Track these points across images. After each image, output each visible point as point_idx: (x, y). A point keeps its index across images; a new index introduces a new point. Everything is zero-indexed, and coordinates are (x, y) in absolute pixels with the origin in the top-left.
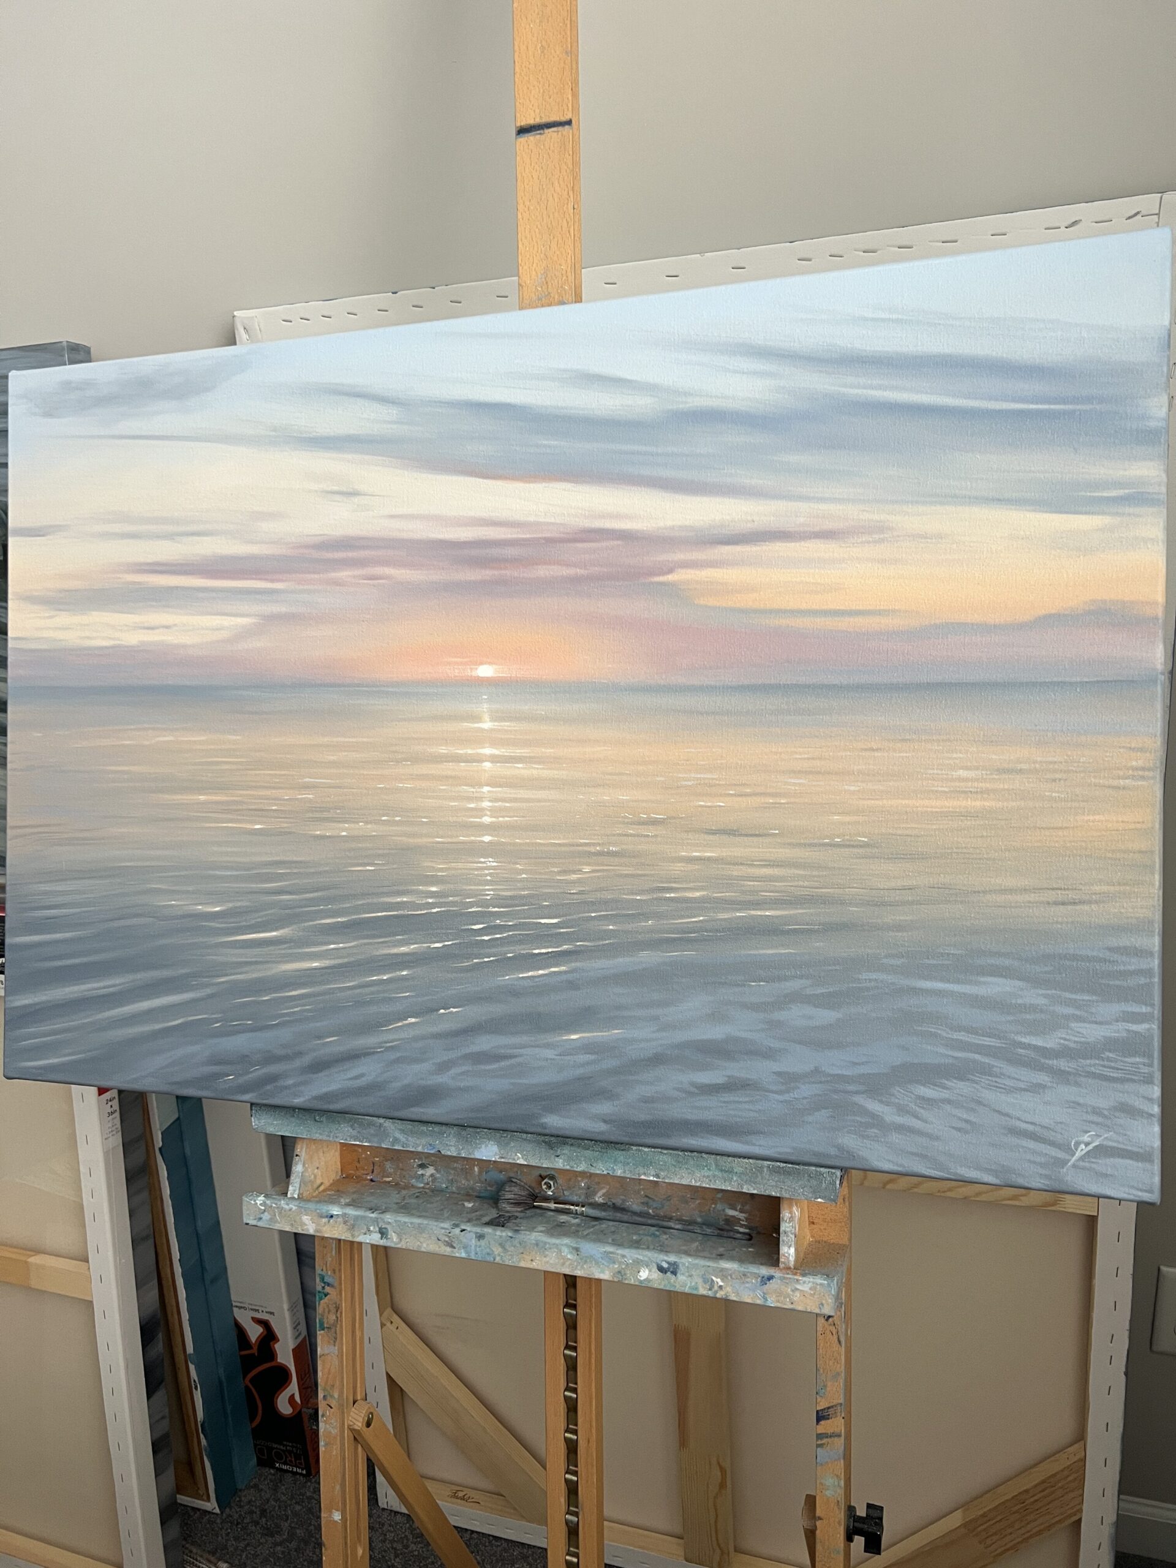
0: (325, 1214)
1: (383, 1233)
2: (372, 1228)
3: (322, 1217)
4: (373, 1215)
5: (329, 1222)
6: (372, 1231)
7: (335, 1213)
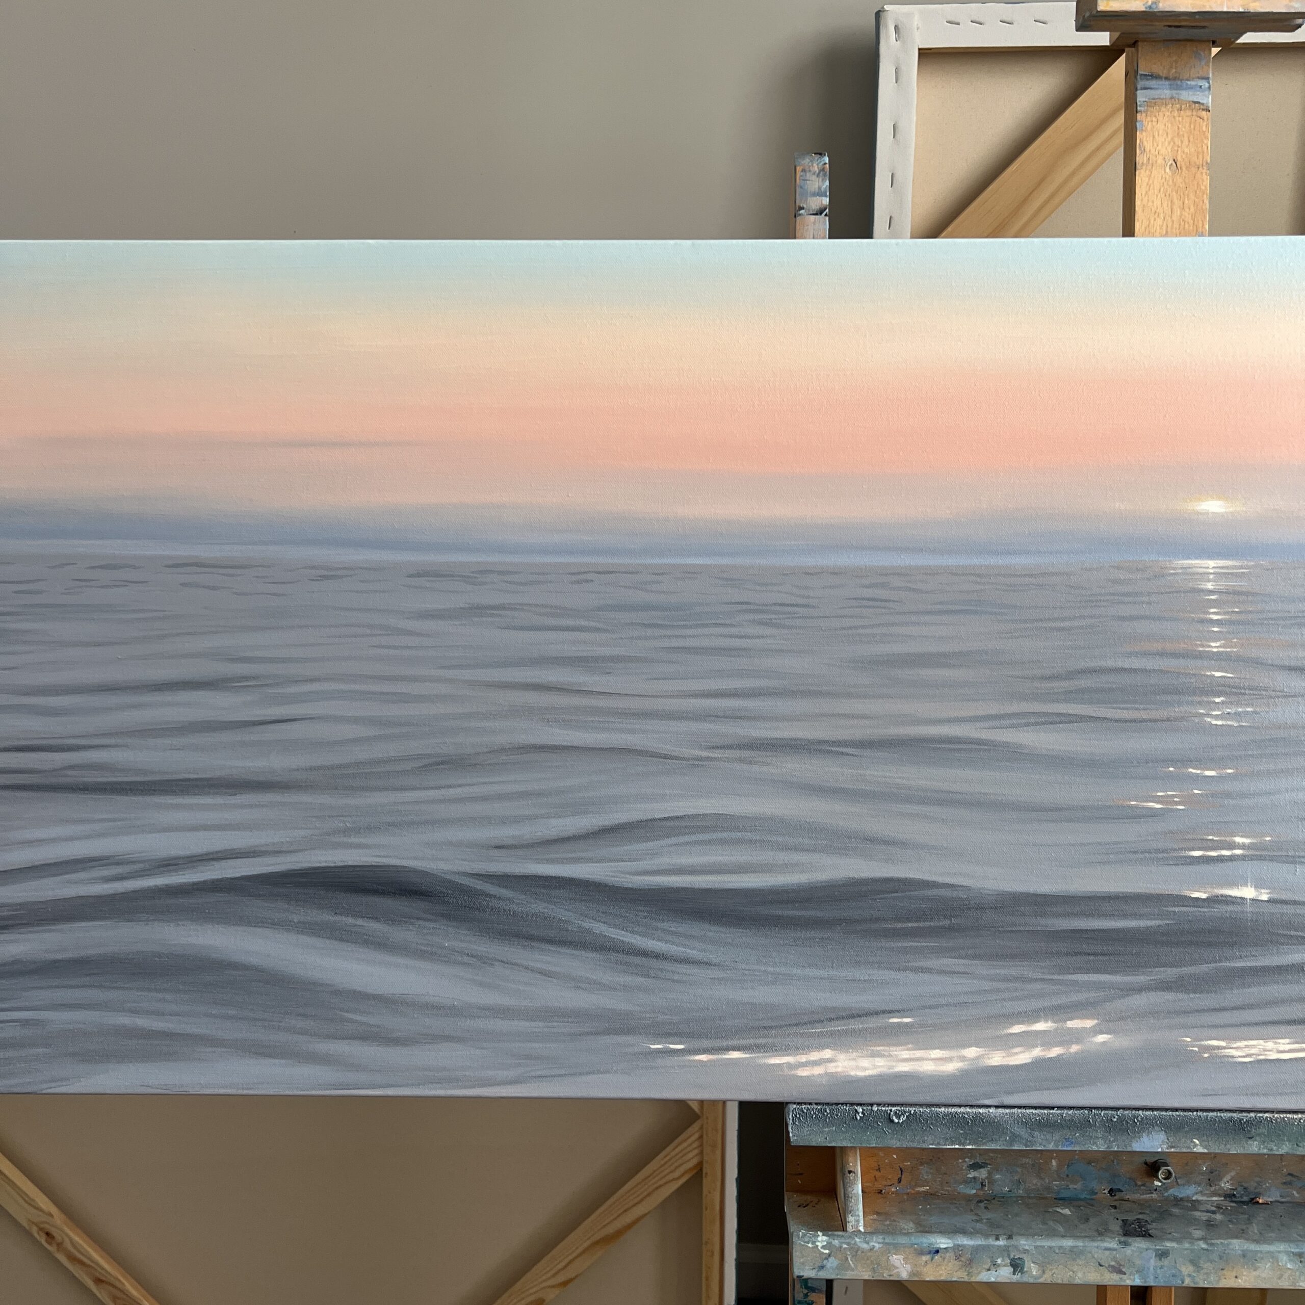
0: (927, 1250)
1: (1016, 1265)
2: (999, 1261)
3: (921, 1253)
4: (999, 1243)
5: (932, 1259)
6: (999, 1266)
7: (943, 1246)
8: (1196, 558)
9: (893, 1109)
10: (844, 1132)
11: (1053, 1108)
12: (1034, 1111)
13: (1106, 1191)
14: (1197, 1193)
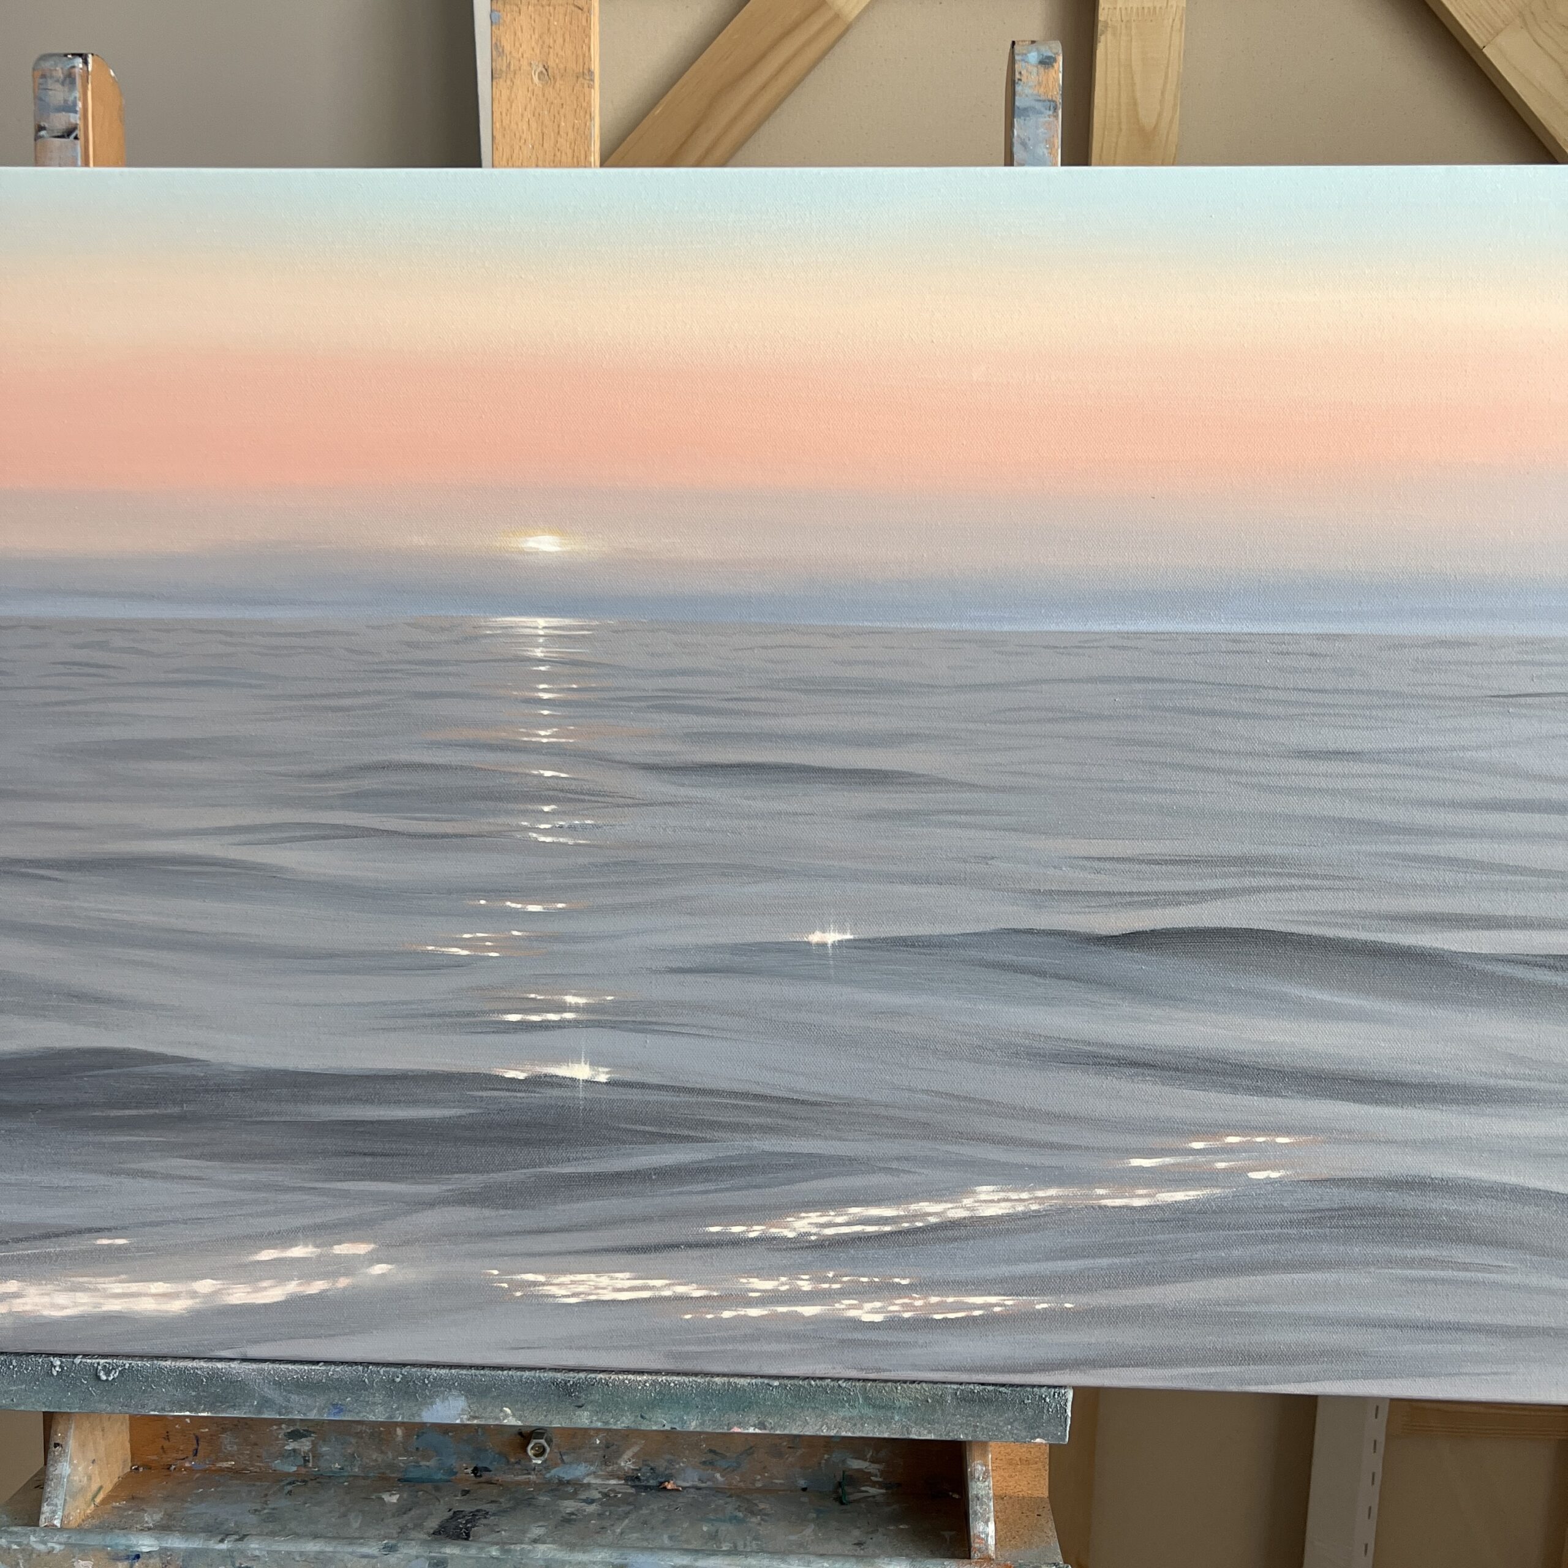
0: (122, 1554)
3: (116, 1558)
4: (224, 1546)
5: (132, 1566)
7: (145, 1549)
8: (521, 614)
9: (102, 1361)
10: (37, 1393)
11: (317, 1363)
12: (290, 1367)
13: (469, 1471)
14: (588, 1475)
